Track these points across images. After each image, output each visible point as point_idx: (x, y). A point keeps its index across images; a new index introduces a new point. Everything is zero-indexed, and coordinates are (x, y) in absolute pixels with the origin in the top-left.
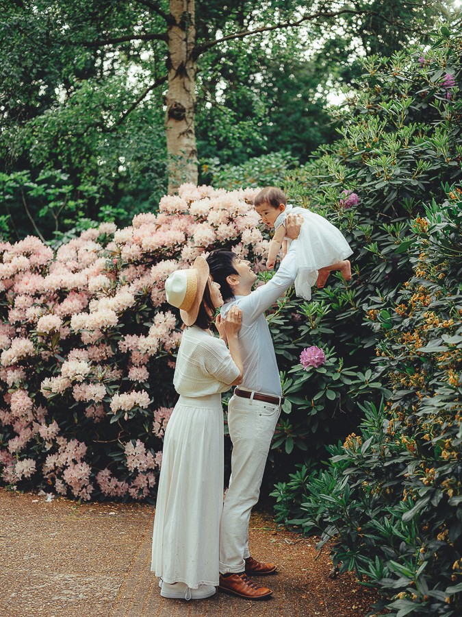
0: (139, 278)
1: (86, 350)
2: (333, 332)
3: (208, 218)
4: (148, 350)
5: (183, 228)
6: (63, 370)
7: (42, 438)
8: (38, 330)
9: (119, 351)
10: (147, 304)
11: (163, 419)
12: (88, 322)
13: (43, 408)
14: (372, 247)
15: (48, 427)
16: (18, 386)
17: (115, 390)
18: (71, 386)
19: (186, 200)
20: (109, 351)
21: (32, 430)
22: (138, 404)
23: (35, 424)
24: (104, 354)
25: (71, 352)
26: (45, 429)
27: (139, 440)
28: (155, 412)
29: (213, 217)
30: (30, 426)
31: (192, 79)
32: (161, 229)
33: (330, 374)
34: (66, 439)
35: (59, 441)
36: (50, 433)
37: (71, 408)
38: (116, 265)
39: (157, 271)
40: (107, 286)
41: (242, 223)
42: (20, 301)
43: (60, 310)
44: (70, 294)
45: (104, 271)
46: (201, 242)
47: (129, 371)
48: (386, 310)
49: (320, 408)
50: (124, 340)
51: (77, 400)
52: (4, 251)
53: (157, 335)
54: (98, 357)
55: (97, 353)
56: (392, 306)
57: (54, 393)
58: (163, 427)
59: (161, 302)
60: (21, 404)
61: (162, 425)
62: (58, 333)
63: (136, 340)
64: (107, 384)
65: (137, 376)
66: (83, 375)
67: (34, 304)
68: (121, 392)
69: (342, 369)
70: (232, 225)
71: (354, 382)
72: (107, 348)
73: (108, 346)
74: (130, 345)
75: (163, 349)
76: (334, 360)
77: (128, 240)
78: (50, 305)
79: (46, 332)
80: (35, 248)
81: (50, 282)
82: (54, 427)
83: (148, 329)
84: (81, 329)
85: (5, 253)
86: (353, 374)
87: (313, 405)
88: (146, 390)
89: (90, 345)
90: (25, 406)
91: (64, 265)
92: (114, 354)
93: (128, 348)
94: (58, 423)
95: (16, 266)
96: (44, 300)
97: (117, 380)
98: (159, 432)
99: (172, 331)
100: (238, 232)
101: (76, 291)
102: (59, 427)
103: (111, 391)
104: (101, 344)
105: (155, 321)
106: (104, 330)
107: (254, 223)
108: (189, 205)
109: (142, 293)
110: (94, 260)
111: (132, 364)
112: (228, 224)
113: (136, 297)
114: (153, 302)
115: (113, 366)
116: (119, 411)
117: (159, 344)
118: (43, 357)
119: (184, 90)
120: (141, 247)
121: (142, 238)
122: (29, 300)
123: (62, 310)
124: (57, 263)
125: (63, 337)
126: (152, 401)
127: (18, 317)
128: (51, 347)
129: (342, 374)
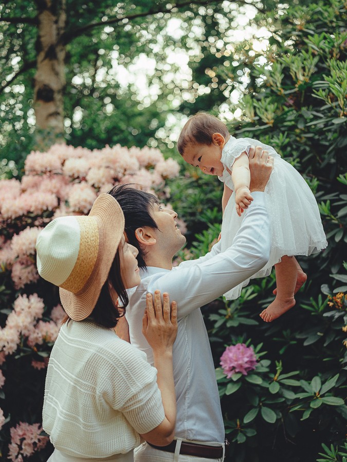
2: (256, 323)
3: (87, 178)
4: (4, 346)
5: (55, 191)
10: (5, 285)
11: (23, 439)
19: (59, 158)
28: (12, 430)
29: (93, 176)
31: (62, 63)
32: (27, 193)
33: (266, 385)
39: (21, 242)
46: (78, 206)
49: (251, 433)
53: (17, 326)
58: (22, 452)
59: (24, 282)
61: (20, 448)
69: (280, 375)
71: (300, 396)
75: (26, 345)
76: (266, 363)
83: (5, 317)
86: (295, 383)
87: (238, 427)
98: (17, 457)
99: (38, 320)
105: (15, 307)
107: (147, 184)
108: (63, 164)
114: (14, 282)
117: (20, 339)
119: (53, 72)
126: (8, 419)
129: (281, 384)
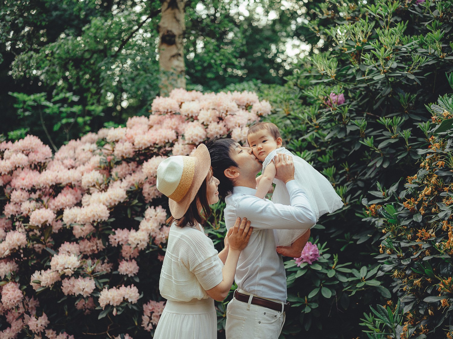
0: (131, 174)
1: (77, 243)
2: (324, 228)
3: (199, 118)
4: (138, 244)
5: (174, 127)
6: (52, 263)
7: (31, 331)
8: (30, 223)
9: (110, 245)
10: (138, 200)
11: (152, 313)
12: (79, 216)
13: (35, 300)
14: (368, 142)
15: (37, 319)
16: (9, 278)
17: (105, 283)
18: (60, 279)
19: (178, 101)
20: (99, 244)
21: (23, 321)
22: (127, 299)
23: (26, 316)
24: (95, 248)
25: (62, 245)
26: (34, 322)
27: (127, 335)
28: (145, 306)
29: (203, 116)
30: (22, 317)
31: (182, 11)
32: (154, 128)
33: (325, 271)
34: (55, 332)
35: (48, 334)
36: (39, 326)
37: (60, 302)
38: (110, 163)
39: (149, 167)
40: (100, 182)
41: (231, 121)
42: (16, 195)
43: (54, 204)
44: (65, 189)
45: (98, 168)
46: (191, 139)
47: (119, 264)
48: (391, 204)
49: (315, 306)
50: (114, 234)
51: (66, 294)
52: (5, 149)
53: (147, 230)
54: (89, 250)
55: (88, 246)
56: (396, 201)
57: (43, 287)
58: (152, 321)
59: (152, 197)
60: (11, 297)
61: (150, 318)
62: (51, 226)
63: (126, 234)
64: (97, 278)
65: (127, 270)
66: (72, 269)
67: (30, 199)
68: (110, 287)
69: (337, 265)
70: (221, 124)
71: (350, 279)
72: (98, 242)
73: (99, 239)
74: (120, 239)
75: (154, 243)
76: (327, 256)
77: (121, 138)
78: (45, 199)
79: (38, 226)
80: (34, 147)
81: (45, 178)
82: (43, 320)
83: (139, 223)
84: (73, 223)
85: (6, 152)
86: (348, 271)
87: (306, 302)
88: (136, 285)
89: (81, 238)
90: (15, 298)
91: (61, 163)
92: (104, 247)
93: (119, 242)
94: (48, 315)
95: (14, 163)
96: (39, 195)
97: (107, 274)
98: (148, 325)
99: (162, 225)
100: (228, 130)
101: (71, 186)
102: (48, 320)
103: (100, 285)
104: (92, 238)
105: (145, 215)
106: (95, 224)
107: (243, 122)
108: (180, 106)
109: (134, 189)
110: (89, 159)
111: (122, 258)
112: (218, 123)
113: (128, 192)
114: (144, 197)
115: (104, 259)
116: (108, 306)
117: (150, 239)
118: (37, 250)
119: (174, 20)
120: (133, 145)
121: (134, 136)
122: (25, 194)
123: (56, 204)
124: (55, 161)
125: (55, 230)
126: (142, 296)
127: (13, 211)
128: (44, 240)
129: (337, 271)
